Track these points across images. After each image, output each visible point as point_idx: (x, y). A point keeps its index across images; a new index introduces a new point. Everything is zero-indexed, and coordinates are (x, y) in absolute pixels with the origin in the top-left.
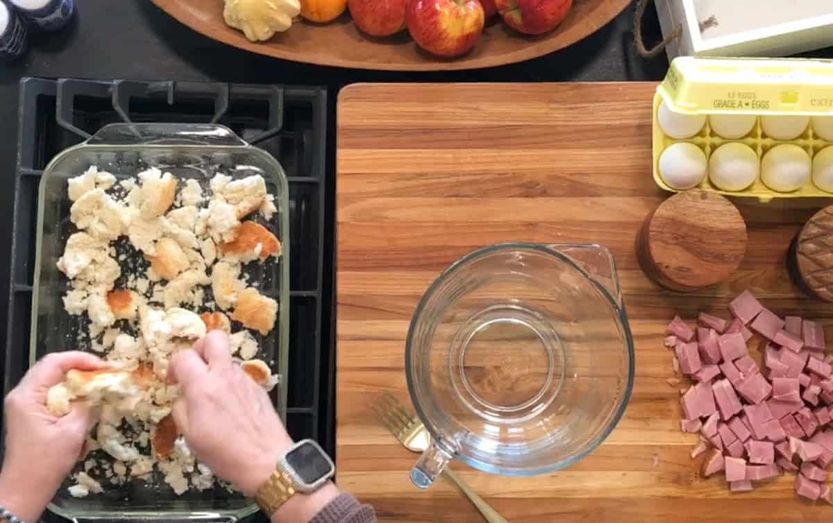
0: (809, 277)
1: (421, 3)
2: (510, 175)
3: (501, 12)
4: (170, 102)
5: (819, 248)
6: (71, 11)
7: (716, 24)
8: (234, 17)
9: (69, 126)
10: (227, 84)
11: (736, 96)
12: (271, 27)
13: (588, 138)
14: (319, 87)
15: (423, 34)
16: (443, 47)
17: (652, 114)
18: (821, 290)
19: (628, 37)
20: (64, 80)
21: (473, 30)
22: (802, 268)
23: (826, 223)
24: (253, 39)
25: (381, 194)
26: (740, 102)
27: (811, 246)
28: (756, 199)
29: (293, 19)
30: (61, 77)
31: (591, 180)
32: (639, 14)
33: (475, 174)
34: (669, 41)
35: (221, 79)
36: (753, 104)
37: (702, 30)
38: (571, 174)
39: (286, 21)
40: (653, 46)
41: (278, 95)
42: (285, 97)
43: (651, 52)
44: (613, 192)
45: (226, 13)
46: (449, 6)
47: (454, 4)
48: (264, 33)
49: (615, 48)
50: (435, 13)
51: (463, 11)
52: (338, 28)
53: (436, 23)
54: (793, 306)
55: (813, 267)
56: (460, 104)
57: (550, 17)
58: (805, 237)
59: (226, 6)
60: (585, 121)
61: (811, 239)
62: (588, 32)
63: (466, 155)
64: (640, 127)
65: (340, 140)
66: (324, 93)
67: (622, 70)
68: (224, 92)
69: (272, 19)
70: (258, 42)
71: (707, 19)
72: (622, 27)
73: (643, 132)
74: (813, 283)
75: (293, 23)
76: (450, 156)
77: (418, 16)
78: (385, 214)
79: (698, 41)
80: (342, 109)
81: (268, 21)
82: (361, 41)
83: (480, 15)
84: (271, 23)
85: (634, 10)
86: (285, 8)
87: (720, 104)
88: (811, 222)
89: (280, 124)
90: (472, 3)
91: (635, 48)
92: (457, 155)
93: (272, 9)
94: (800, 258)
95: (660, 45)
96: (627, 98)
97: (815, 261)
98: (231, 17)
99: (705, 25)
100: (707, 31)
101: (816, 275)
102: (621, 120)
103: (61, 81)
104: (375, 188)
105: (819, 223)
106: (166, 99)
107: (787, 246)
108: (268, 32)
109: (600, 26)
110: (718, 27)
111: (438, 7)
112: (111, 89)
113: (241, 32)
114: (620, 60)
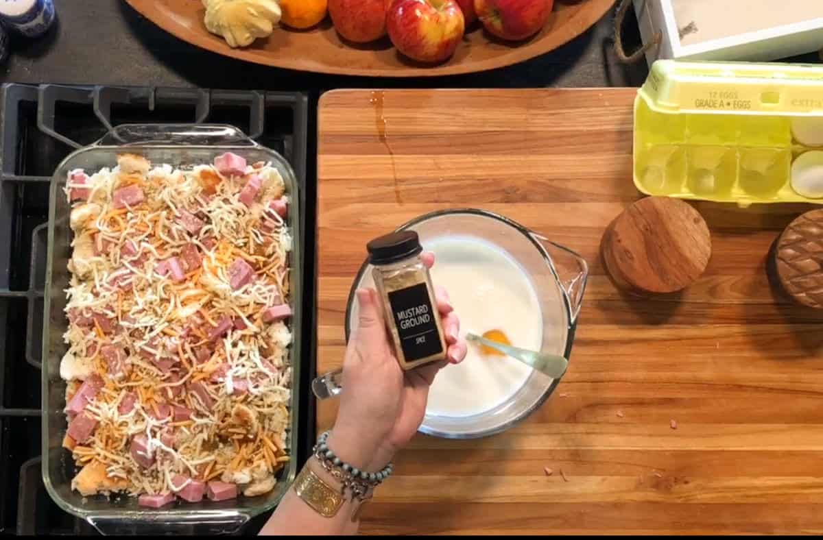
0: (788, 282)
1: (401, 9)
2: (491, 181)
3: (481, 18)
4: (152, 107)
5: (798, 254)
6: (52, 17)
7: (696, 30)
8: (216, 24)
9: (51, 132)
10: (208, 89)
11: (718, 95)
12: (252, 33)
13: (570, 144)
14: (299, 93)
15: (405, 40)
16: (423, 53)
17: (633, 119)
18: (801, 295)
19: (608, 42)
20: (46, 86)
21: (454, 35)
22: (781, 273)
23: (805, 229)
24: (233, 45)
25: (362, 200)
26: (722, 101)
27: (790, 251)
28: (735, 204)
29: (274, 25)
30: (43, 83)
31: (571, 186)
32: (619, 20)
33: (454, 180)
34: (650, 46)
35: (203, 86)
36: (734, 105)
37: (681, 36)
38: (550, 180)
39: (266, 27)
40: (634, 52)
41: (258, 100)
42: (265, 102)
43: (630, 57)
44: (593, 197)
45: (206, 20)
46: (429, 13)
47: (433, 10)
48: (245, 38)
49: (594, 53)
50: (415, 19)
51: (443, 18)
52: (318, 35)
53: (416, 30)
54: (773, 311)
55: (793, 272)
56: (440, 110)
57: (530, 23)
58: (784, 243)
59: (207, 12)
60: (566, 127)
61: (792, 244)
62: (567, 38)
63: (445, 160)
64: (621, 133)
65: (321, 146)
66: (305, 99)
67: (602, 75)
68: (205, 99)
69: (253, 26)
70: (239, 48)
71: (686, 24)
72: (603, 32)
73: (624, 138)
74: (793, 289)
75: (274, 29)
76: (429, 161)
77: (398, 22)
78: (366, 220)
79: (678, 46)
80: (323, 115)
81: (250, 27)
82: (342, 47)
83: (460, 21)
84: (253, 29)
85: (614, 16)
86: (265, 14)
87: (700, 104)
88: (791, 228)
89: (261, 129)
90: (453, 9)
91: (616, 54)
92: (437, 161)
93: (252, 14)
94: (780, 263)
95: (640, 51)
96: (607, 104)
97: (794, 266)
98: (211, 24)
99: (685, 31)
100: (686, 37)
101: (795, 280)
102: (601, 125)
103: (43, 87)
104: (354, 193)
105: (798, 229)
106: (147, 104)
107: (766, 252)
108: (248, 38)
109: (580, 32)
110: (698, 32)
111: (418, 13)
112: (92, 95)
113: (221, 38)
114: (600, 66)
